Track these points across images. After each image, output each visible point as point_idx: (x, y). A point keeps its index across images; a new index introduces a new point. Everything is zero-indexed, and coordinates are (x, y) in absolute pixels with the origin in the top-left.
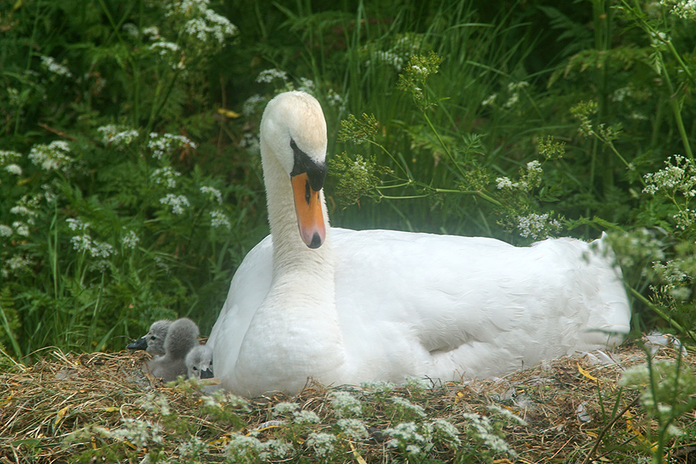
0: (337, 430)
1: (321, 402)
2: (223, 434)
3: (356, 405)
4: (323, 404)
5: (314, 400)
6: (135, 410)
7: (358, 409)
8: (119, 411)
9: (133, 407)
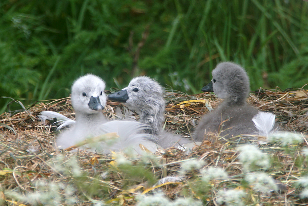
0: (245, 184)
1: (217, 155)
2: (118, 192)
3: (263, 158)
4: (219, 157)
5: (209, 154)
6: (28, 172)
7: (266, 163)
8: (12, 174)
9: (25, 169)
